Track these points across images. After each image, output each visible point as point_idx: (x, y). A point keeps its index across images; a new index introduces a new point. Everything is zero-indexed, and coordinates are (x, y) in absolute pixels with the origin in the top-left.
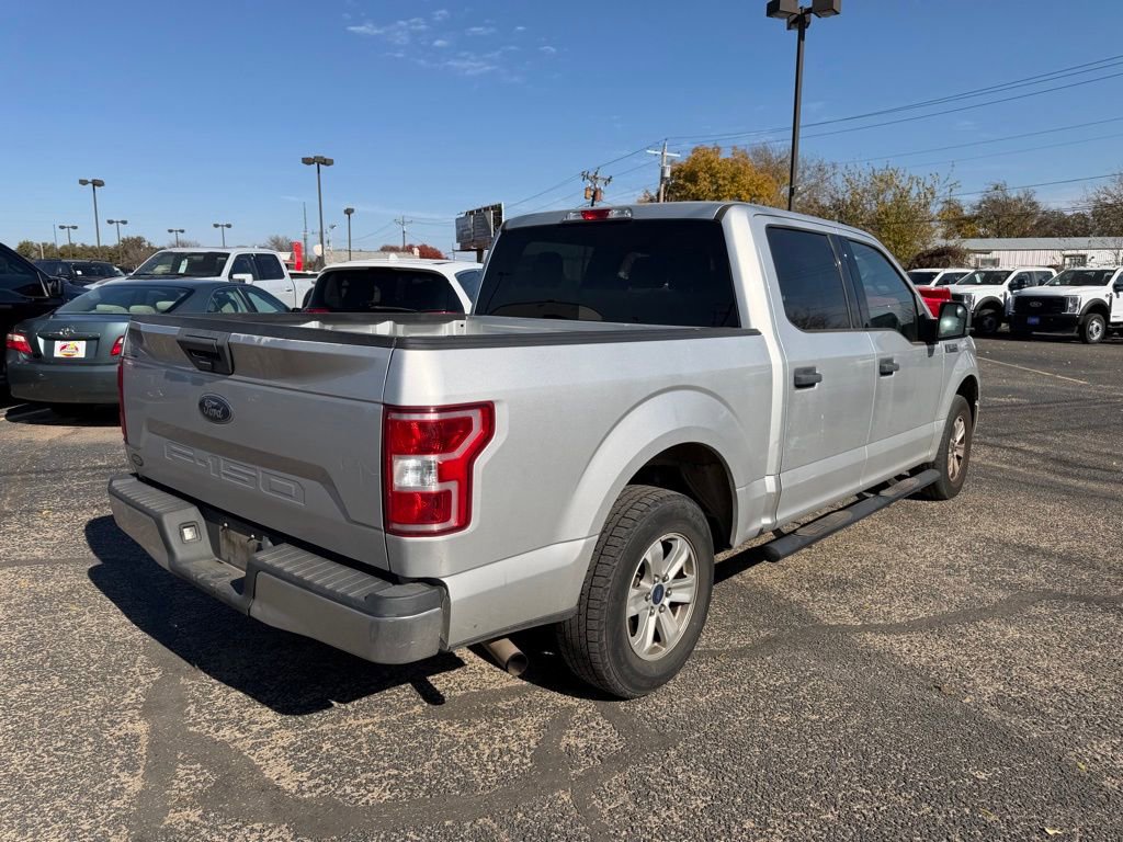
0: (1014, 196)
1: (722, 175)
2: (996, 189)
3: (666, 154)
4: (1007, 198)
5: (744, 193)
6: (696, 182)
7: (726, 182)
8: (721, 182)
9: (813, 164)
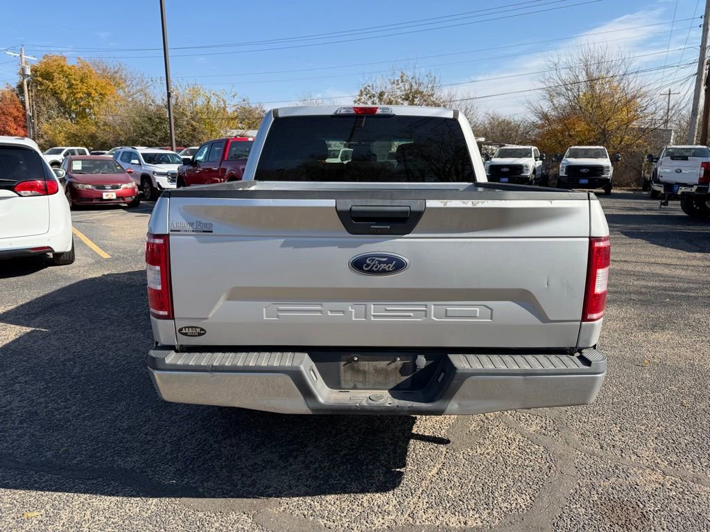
0: (254, 106)
1: (73, 77)
2: (244, 101)
3: (23, 56)
4: (250, 107)
5: (93, 92)
6: (52, 80)
7: (78, 83)
8: (73, 82)
9: (138, 76)
